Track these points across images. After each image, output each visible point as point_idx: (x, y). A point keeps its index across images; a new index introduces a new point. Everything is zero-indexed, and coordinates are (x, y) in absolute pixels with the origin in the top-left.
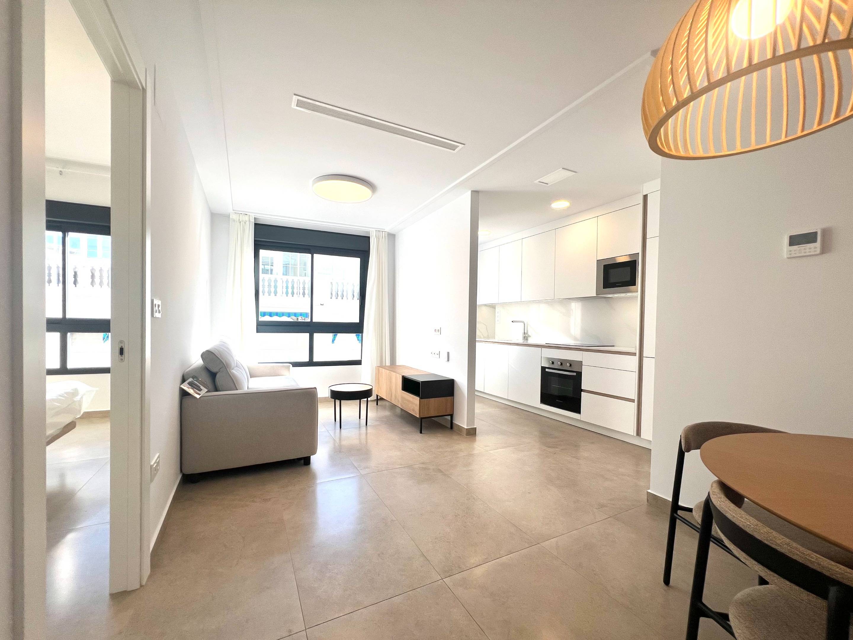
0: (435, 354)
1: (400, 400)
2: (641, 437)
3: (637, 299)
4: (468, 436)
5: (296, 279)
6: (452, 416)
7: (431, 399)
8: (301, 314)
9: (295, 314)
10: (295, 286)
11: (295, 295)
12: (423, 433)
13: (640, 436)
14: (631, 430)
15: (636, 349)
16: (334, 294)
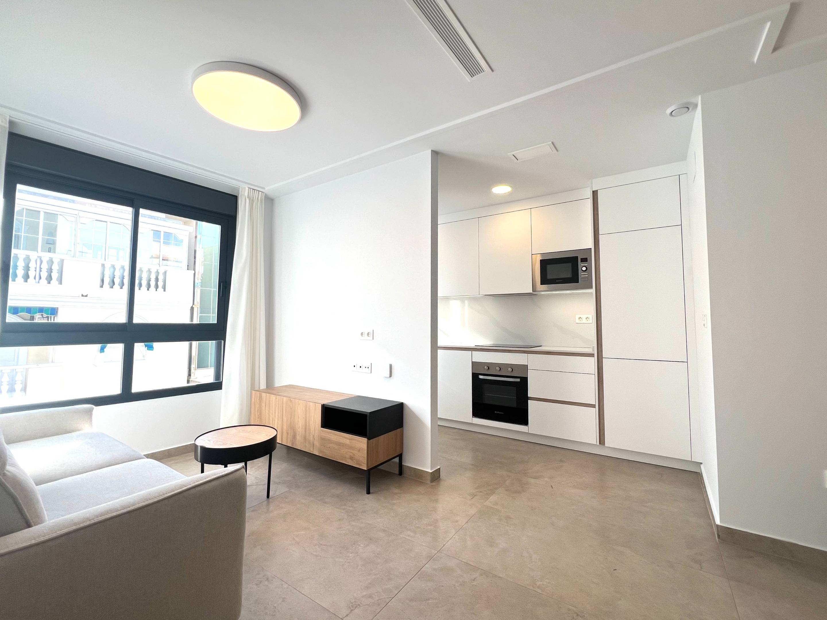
0: (363, 367)
1: (317, 443)
2: (606, 446)
3: (592, 295)
4: (434, 484)
5: (33, 255)
6: (400, 456)
7: (380, 437)
8: (41, 310)
9: (29, 310)
10: (32, 265)
11: (31, 280)
12: (373, 493)
13: (604, 444)
14: (593, 438)
15: (593, 350)
16: (107, 280)
